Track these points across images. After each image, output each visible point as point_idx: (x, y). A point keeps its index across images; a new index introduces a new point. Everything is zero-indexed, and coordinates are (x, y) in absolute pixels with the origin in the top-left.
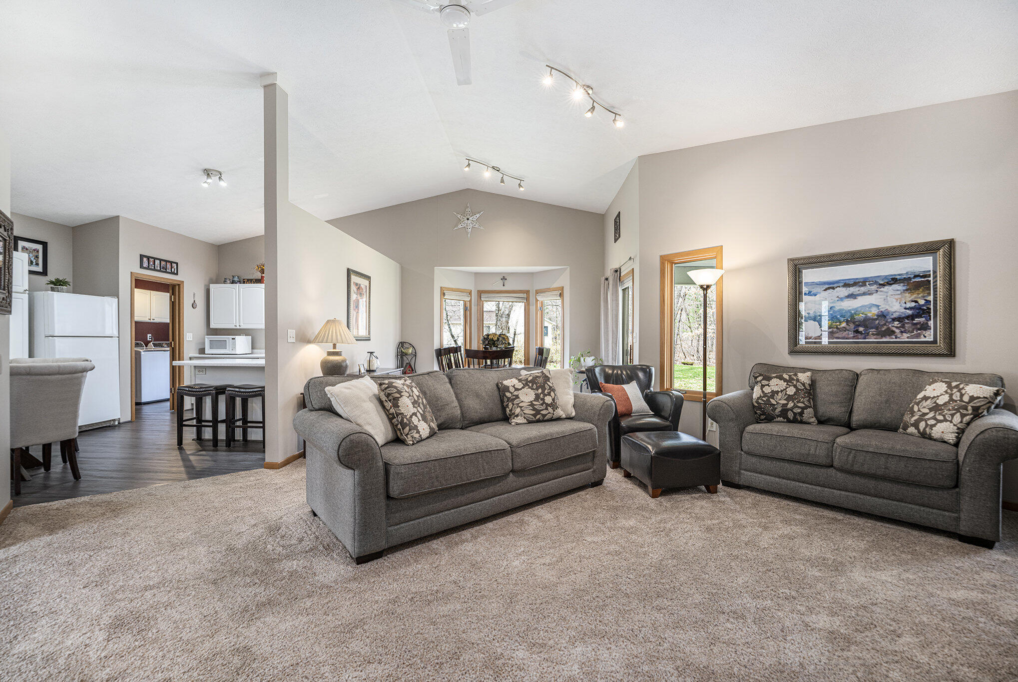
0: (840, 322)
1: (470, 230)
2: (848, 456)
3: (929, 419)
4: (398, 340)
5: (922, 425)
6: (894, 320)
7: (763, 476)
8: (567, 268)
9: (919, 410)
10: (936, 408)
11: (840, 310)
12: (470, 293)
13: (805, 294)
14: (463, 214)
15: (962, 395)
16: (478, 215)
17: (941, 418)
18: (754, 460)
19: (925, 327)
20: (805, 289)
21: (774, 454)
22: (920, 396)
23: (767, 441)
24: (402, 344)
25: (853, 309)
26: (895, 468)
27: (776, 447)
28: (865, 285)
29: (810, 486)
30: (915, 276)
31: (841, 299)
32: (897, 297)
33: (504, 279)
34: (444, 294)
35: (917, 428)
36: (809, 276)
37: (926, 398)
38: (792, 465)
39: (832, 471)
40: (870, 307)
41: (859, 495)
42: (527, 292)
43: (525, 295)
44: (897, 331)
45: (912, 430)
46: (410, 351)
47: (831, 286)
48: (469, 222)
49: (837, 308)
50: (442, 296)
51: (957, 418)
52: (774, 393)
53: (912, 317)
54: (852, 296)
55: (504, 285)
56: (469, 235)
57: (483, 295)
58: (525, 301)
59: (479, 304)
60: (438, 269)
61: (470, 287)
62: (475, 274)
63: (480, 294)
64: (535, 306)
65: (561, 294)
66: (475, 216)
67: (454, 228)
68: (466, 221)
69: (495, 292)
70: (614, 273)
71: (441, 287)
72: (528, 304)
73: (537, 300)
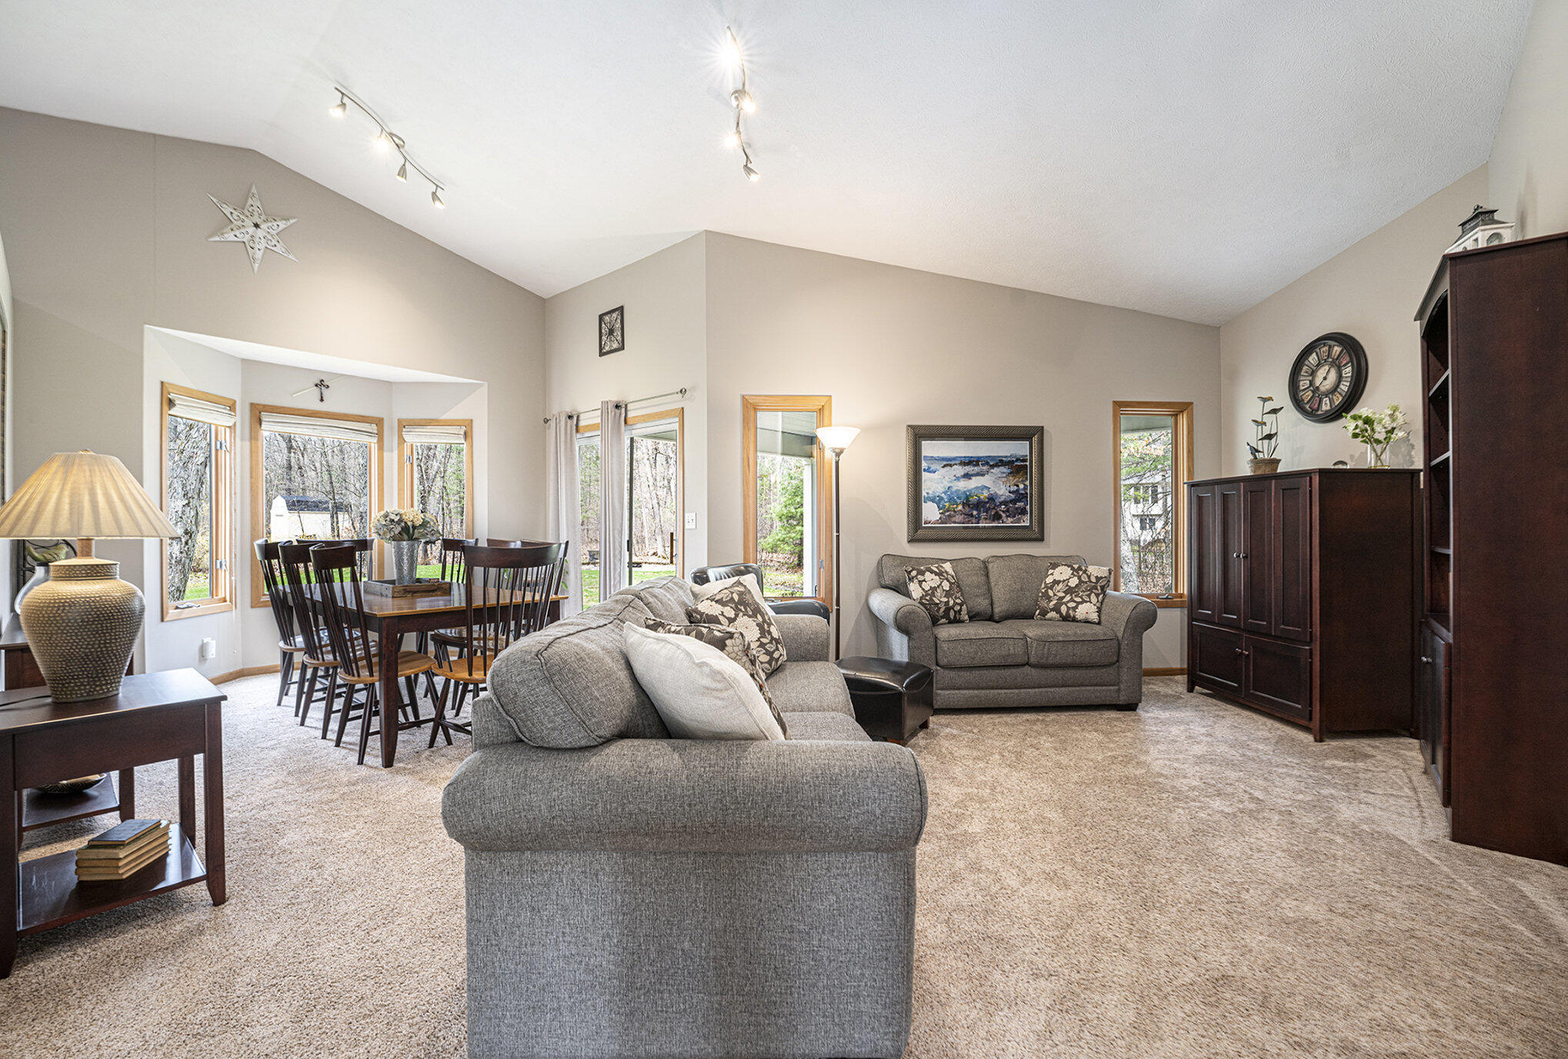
0: (957, 505)
1: (259, 254)
2: (1044, 647)
3: (1068, 602)
5: (1064, 609)
6: (1002, 503)
7: (962, 692)
8: (481, 385)
9: (1055, 595)
10: (1070, 591)
11: (957, 491)
12: (233, 408)
13: (925, 470)
14: (243, 209)
15: (1089, 577)
16: (282, 225)
17: (1079, 600)
18: (952, 674)
19: (1023, 512)
20: (924, 465)
21: (976, 662)
22: (1049, 580)
23: (967, 648)
25: (968, 491)
26: (1081, 653)
27: (976, 653)
28: (978, 465)
29: (1008, 691)
30: (1018, 460)
31: (958, 479)
32: (1003, 480)
33: (322, 385)
34: (171, 403)
35: (1058, 611)
36: (929, 448)
37: (1056, 582)
38: (991, 671)
39: (1027, 669)
40: (982, 489)
41: (1049, 689)
42: (379, 422)
43: (373, 428)
44: (1004, 515)
45: (1052, 614)
47: (948, 463)
48: (260, 233)
49: (954, 489)
50: (165, 407)
51: (1093, 598)
52: (933, 589)
53: (1014, 501)
54: (967, 476)
55: (322, 400)
56: (257, 265)
57: (265, 416)
58: (375, 440)
59: (254, 437)
60: (152, 333)
61: (232, 391)
62: (244, 361)
63: (257, 413)
64: (396, 453)
65: (465, 433)
66: (275, 224)
67: (211, 236)
68: (252, 230)
69: (300, 412)
70: (614, 409)
71: (162, 382)
72: (381, 448)
73: (401, 441)
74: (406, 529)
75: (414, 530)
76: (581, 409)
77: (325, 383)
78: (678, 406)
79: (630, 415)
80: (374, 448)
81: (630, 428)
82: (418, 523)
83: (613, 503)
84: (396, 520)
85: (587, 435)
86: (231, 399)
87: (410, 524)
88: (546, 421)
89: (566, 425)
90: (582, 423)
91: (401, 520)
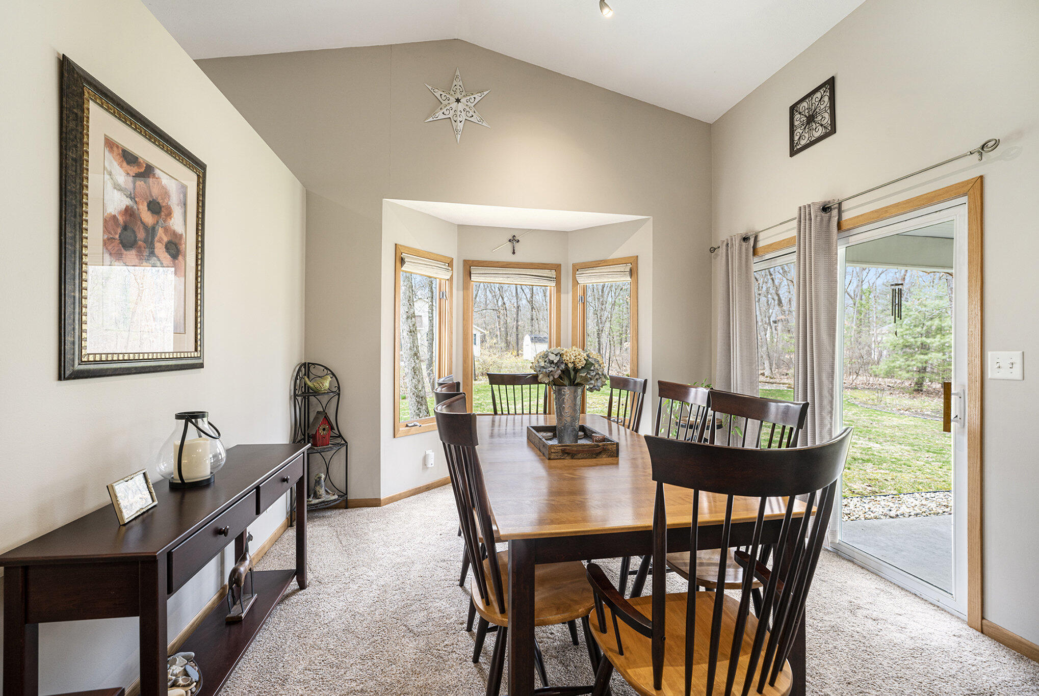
1: (461, 126)
4: (296, 359)
8: (647, 221)
12: (450, 264)
14: (448, 89)
16: (478, 97)
24: (306, 369)
33: (514, 240)
34: (402, 261)
42: (557, 268)
43: (553, 274)
46: (327, 383)
48: (461, 106)
50: (398, 264)
55: (514, 253)
56: (459, 136)
57: (474, 270)
58: (554, 284)
59: (466, 286)
60: (391, 205)
61: (450, 250)
62: (459, 225)
63: (469, 267)
64: (571, 294)
65: (631, 270)
66: (472, 97)
67: (427, 118)
68: (454, 105)
69: (497, 264)
70: (820, 213)
71: (396, 244)
72: (559, 290)
73: (575, 283)
74: (566, 372)
75: (576, 373)
76: (758, 228)
77: (517, 238)
78: (975, 174)
79: (846, 216)
80: (554, 290)
81: (846, 234)
82: (579, 366)
83: (818, 340)
84: (555, 361)
85: (767, 257)
86: (449, 258)
87: (570, 366)
88: (713, 250)
89: (740, 249)
90: (761, 244)
91: (560, 362)
